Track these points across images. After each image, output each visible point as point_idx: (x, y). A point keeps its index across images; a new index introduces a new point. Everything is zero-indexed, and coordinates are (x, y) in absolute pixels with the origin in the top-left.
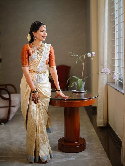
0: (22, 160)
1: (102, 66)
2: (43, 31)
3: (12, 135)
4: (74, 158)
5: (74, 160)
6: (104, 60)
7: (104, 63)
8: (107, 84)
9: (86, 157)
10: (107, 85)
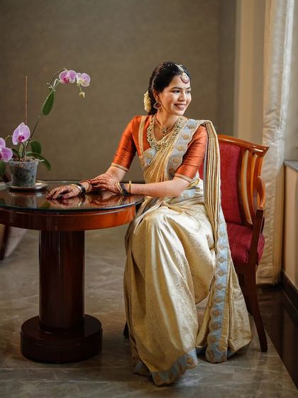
0: (45, 380)
1: (273, 114)
2: (178, 92)
3: (13, 301)
4: (196, 381)
5: (195, 387)
6: (279, 99)
7: (279, 107)
8: (284, 163)
9: (229, 377)
10: (285, 167)
